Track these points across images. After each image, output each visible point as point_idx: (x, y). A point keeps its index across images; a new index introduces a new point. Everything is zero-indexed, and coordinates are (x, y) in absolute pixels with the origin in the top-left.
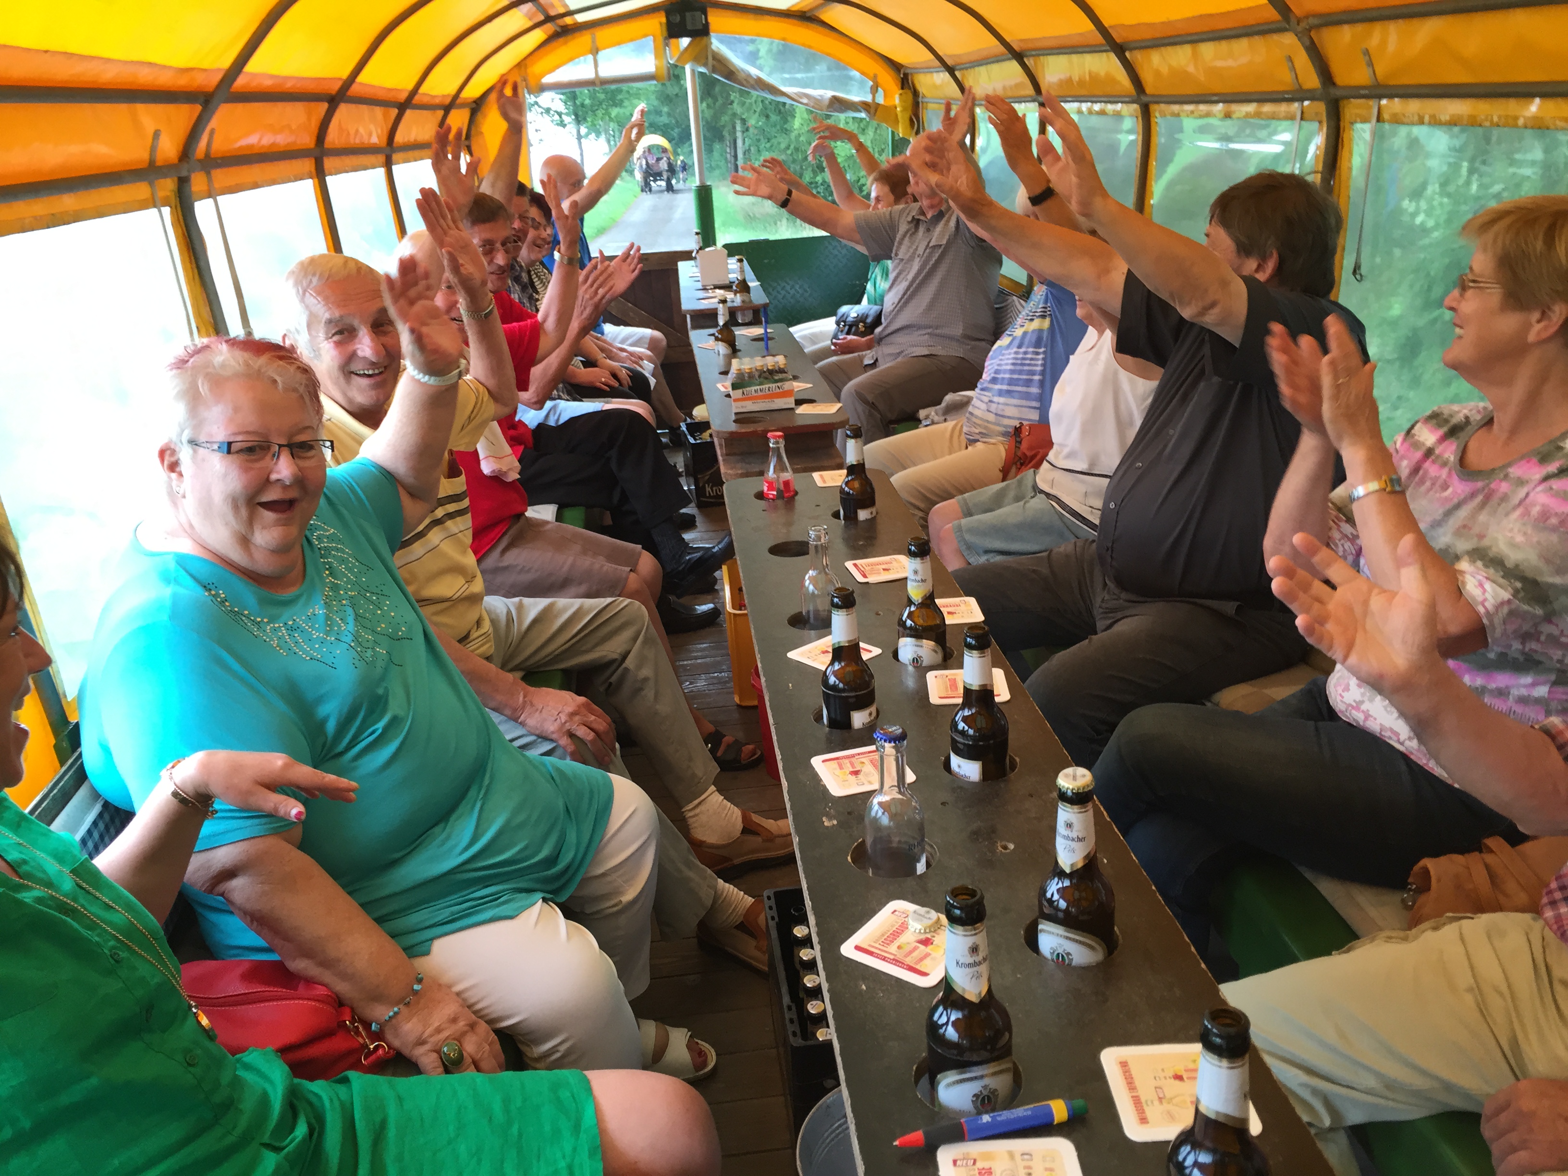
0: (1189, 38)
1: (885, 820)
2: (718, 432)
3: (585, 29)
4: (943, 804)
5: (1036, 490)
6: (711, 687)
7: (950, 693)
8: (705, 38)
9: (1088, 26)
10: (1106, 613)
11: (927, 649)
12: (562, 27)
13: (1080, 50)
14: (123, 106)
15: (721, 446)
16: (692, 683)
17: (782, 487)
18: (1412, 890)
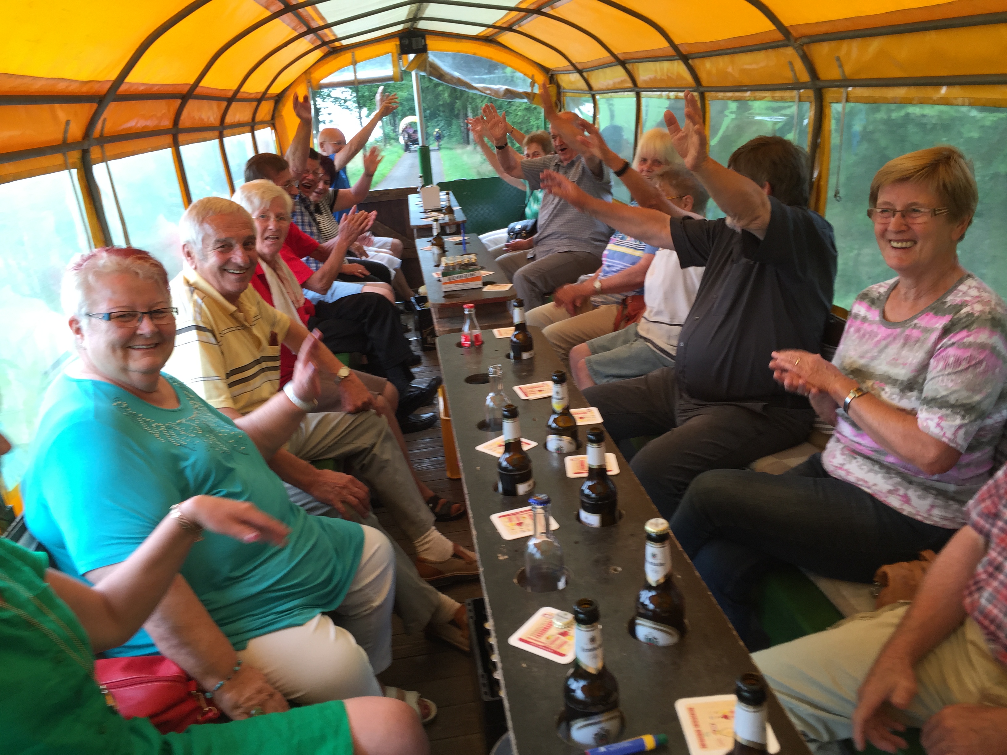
0: (729, 51)
1: (538, 556)
2: (434, 304)
3: (348, 49)
4: (576, 542)
5: (638, 336)
6: (432, 467)
7: (580, 471)
8: (425, 54)
9: (665, 44)
10: (681, 413)
11: (565, 442)
12: (333, 48)
13: (660, 59)
14: (46, 106)
15: (435, 312)
16: (420, 465)
17: (474, 339)
18: (877, 585)
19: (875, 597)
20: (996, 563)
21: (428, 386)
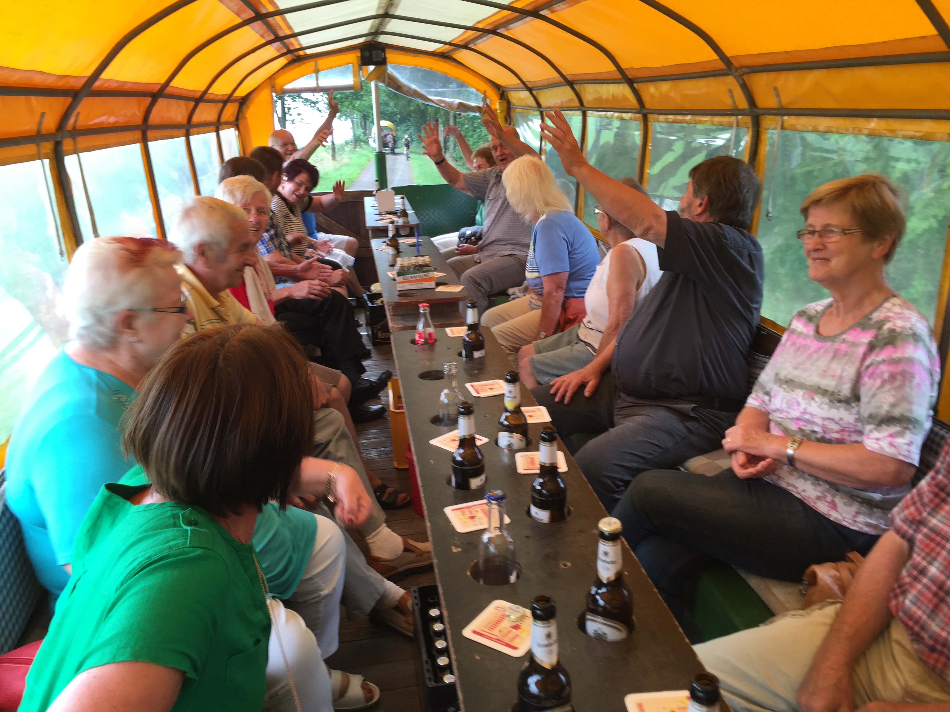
0: (672, 77)
1: (491, 548)
2: (387, 301)
3: (312, 58)
4: (527, 537)
5: (579, 340)
6: (380, 457)
7: (531, 467)
8: (384, 66)
9: (612, 68)
11: (516, 439)
12: (297, 56)
14: (22, 98)
15: (389, 309)
16: (368, 454)
17: (427, 337)
18: (805, 584)
19: (803, 595)
20: (920, 567)
21: (378, 379)
